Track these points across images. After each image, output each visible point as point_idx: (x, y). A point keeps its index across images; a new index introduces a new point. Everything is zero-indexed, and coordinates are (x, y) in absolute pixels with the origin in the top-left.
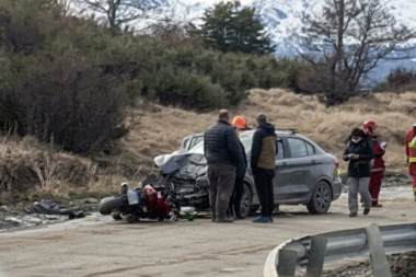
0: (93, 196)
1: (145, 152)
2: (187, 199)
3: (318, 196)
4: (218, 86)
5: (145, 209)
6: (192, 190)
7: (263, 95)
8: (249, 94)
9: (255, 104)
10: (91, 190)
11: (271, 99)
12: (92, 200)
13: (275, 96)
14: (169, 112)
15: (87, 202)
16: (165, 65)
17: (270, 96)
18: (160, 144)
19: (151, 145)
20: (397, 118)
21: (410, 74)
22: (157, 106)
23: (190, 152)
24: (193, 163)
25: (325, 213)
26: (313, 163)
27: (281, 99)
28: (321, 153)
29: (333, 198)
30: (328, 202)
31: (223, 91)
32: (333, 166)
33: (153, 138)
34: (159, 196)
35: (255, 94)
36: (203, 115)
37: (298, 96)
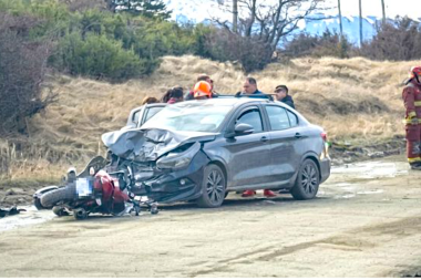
0: (18, 185)
1: (65, 130)
2: (147, 187)
3: (304, 178)
4: (131, 52)
5: (99, 201)
6: (151, 174)
7: (176, 62)
8: (161, 61)
9: (170, 73)
10: (13, 178)
11: (185, 67)
12: (16, 190)
13: (189, 63)
14: (80, 83)
15: (11, 194)
16: (71, 30)
17: (183, 64)
18: (80, 120)
19: (71, 121)
20: (329, 84)
21: (315, 39)
22: (64, 77)
23: (144, 127)
24: (150, 140)
25: (314, 198)
26: (298, 137)
27: (195, 67)
28: (306, 124)
29: (321, 179)
30: (316, 185)
31: (137, 57)
32: (321, 140)
33: (71, 112)
34: (117, 184)
35: (168, 62)
36: (118, 86)
37: (214, 64)
